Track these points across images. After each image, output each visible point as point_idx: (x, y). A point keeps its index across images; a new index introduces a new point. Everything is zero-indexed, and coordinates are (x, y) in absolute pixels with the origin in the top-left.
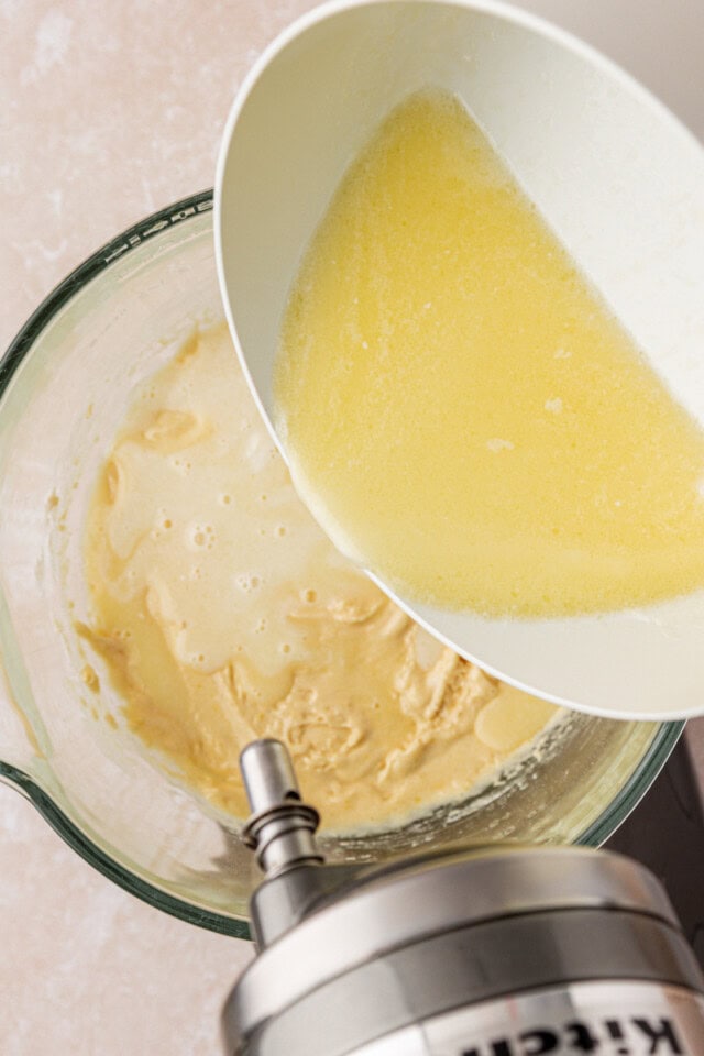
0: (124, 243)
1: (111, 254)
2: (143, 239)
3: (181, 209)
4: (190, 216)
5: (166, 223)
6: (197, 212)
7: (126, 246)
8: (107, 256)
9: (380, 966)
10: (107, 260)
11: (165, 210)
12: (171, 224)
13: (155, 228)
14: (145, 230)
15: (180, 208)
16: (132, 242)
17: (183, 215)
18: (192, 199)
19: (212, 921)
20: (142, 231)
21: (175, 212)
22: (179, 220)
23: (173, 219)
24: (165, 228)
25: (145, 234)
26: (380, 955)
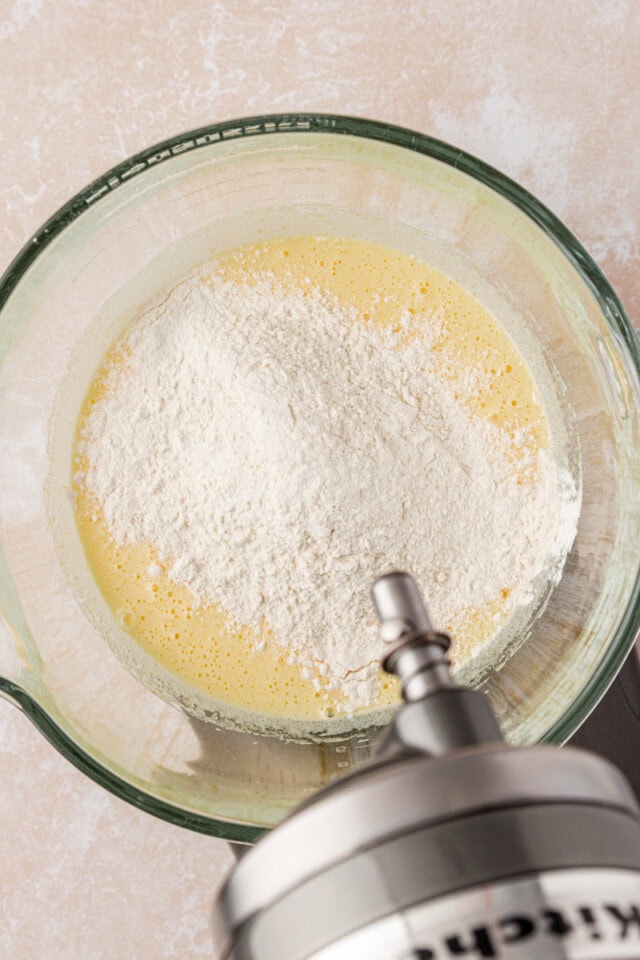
0: (103, 184)
1: (91, 195)
2: (122, 181)
3: (158, 152)
4: (166, 158)
5: (142, 165)
6: (172, 155)
7: (105, 188)
8: (88, 197)
9: (364, 860)
10: (88, 201)
11: (141, 154)
12: (148, 166)
13: (132, 170)
14: (123, 172)
15: (155, 151)
16: (111, 184)
17: (158, 157)
18: (167, 142)
19: (195, 822)
20: (120, 173)
21: (152, 155)
22: (155, 163)
23: (150, 161)
24: (142, 170)
25: (124, 176)
26: (365, 848)
